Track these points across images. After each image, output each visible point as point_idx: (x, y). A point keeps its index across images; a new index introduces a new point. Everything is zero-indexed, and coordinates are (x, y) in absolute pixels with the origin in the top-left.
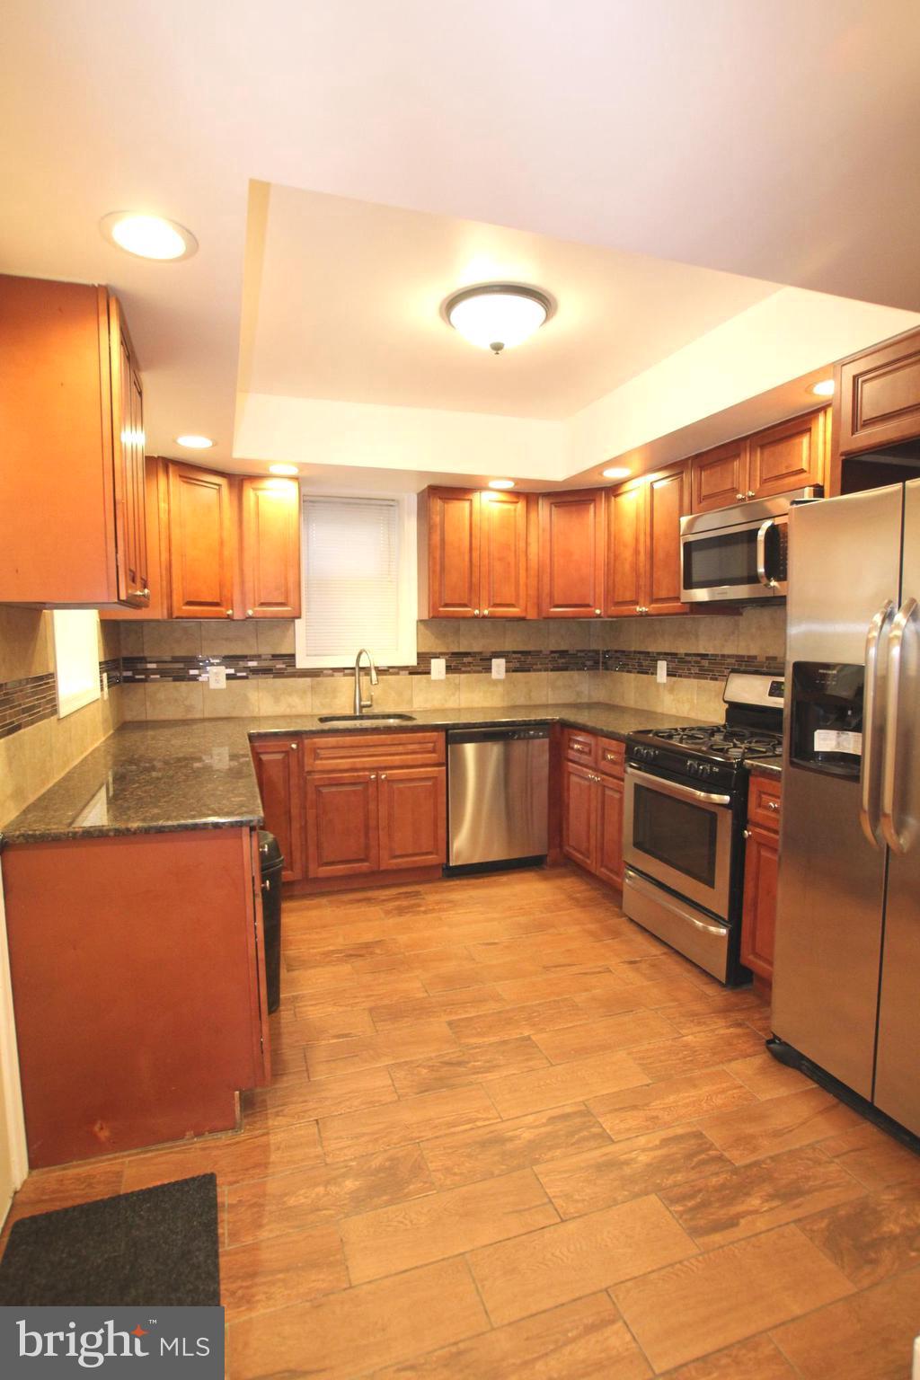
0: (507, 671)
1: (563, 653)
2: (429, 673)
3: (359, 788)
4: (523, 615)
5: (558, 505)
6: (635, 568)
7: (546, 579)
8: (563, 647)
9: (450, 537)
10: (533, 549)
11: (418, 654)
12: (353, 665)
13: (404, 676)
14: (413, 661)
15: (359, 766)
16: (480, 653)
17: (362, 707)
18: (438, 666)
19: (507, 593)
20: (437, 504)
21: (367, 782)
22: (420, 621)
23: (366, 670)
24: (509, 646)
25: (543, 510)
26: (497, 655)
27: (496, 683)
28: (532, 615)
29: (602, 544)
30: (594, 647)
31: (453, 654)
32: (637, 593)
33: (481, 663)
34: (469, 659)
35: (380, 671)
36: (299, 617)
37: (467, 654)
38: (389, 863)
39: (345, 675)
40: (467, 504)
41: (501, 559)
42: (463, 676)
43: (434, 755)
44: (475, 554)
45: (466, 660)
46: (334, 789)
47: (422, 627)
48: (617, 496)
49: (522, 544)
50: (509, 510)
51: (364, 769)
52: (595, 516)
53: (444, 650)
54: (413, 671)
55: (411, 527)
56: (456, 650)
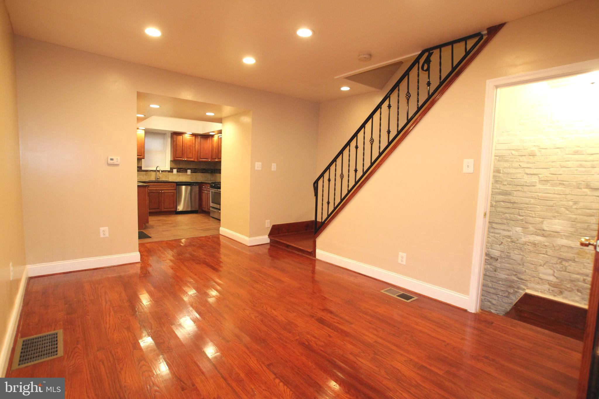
0: (191, 172)
1: (204, 169)
2: (173, 172)
3: (157, 194)
4: (194, 160)
5: (202, 138)
6: (216, 152)
7: (199, 153)
8: (204, 168)
9: (178, 143)
10: (197, 146)
11: (170, 168)
12: (155, 169)
13: (167, 173)
14: (169, 169)
15: (158, 189)
16: (185, 168)
17: (157, 179)
18: (175, 171)
19: (190, 156)
20: (175, 136)
21: (159, 193)
22: (171, 161)
23: (159, 171)
24: (191, 167)
25: (199, 139)
26: (189, 169)
27: (188, 175)
28: (196, 160)
29: (211, 147)
30: (211, 168)
31: (179, 168)
32: (216, 157)
33: (185, 171)
34: (182, 170)
35: (162, 171)
36: (144, 159)
37: (182, 168)
38: (163, 210)
39: (154, 172)
40: (182, 136)
41: (189, 148)
42: (181, 173)
43: (174, 188)
44: (183, 147)
45: (181, 170)
46: (152, 194)
47: (171, 162)
48: (213, 137)
49: (194, 146)
50: (191, 138)
51: (159, 190)
52: (209, 141)
53: (176, 167)
54: (169, 172)
55: (169, 140)
56: (179, 167)
